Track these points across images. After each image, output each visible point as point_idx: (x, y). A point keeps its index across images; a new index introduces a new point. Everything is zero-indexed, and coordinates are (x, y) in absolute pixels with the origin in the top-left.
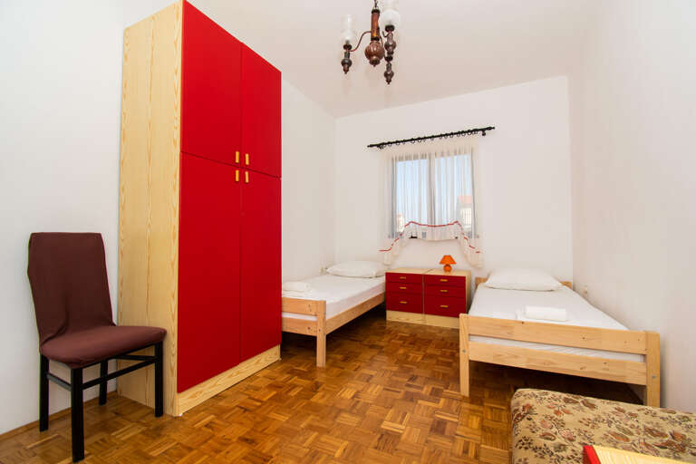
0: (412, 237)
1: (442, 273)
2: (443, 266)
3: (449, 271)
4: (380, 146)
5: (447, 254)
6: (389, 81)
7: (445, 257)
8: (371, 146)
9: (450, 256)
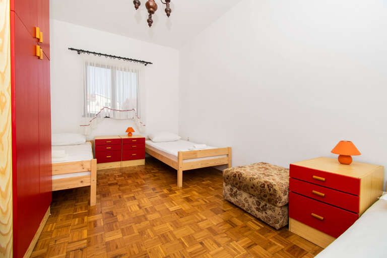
0: (106, 117)
1: (127, 137)
2: (127, 133)
3: (131, 136)
4: (79, 51)
5: (130, 127)
6: (150, 25)
7: (129, 128)
8: (72, 49)
9: (131, 128)
